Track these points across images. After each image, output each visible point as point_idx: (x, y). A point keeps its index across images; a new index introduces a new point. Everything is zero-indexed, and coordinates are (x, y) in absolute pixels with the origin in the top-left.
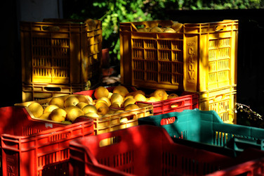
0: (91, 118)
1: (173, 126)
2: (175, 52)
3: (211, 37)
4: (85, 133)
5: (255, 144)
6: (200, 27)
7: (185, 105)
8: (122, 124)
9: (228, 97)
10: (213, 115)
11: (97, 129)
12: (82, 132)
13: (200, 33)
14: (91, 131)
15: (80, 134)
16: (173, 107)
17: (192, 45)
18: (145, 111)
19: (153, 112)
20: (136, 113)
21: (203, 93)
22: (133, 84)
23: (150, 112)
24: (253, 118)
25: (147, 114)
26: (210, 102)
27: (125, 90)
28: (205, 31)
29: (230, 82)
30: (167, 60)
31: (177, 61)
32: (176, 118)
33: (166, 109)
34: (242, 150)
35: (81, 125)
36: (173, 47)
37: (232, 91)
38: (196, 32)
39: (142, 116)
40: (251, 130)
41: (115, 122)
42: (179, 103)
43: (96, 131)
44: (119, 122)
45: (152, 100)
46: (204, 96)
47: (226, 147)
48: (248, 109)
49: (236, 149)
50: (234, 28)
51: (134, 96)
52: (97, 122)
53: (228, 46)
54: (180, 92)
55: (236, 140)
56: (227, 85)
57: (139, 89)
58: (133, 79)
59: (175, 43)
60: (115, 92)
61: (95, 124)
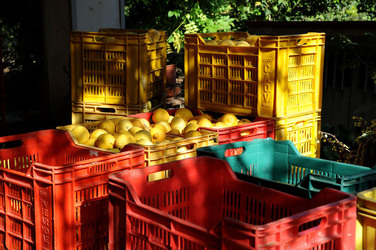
0: (141, 146)
1: (239, 159)
2: (248, 69)
3: (291, 52)
4: (134, 164)
5: (335, 183)
6: (279, 40)
7: (259, 132)
8: (178, 154)
9: (311, 124)
10: (289, 146)
11: (149, 160)
12: (130, 163)
13: (278, 47)
14: (141, 162)
15: (128, 165)
16: (243, 134)
17: (269, 61)
18: (209, 139)
19: (218, 140)
20: (196, 141)
21: (279, 119)
22: (199, 107)
23: (215, 140)
24: (338, 150)
25: (211, 144)
26: (288, 130)
27: (189, 114)
28: (285, 45)
29: (314, 106)
30: (240, 79)
31: (250, 80)
32: (244, 149)
33: (234, 137)
34: (318, 191)
35: (129, 154)
36: (246, 64)
37: (315, 118)
38: (274, 46)
39: (204, 145)
40: (333, 165)
41: (171, 152)
42: (252, 131)
43: (147, 162)
44: (175, 151)
45: (219, 126)
46: (281, 122)
47: (299, 186)
48: (333, 139)
49: (312, 188)
50: (320, 42)
51: (198, 120)
52: (149, 151)
53: (313, 63)
54: (253, 117)
55: (312, 178)
56: (310, 109)
57: (205, 112)
58: (199, 101)
59: (249, 58)
60: (177, 115)
61: (147, 153)
